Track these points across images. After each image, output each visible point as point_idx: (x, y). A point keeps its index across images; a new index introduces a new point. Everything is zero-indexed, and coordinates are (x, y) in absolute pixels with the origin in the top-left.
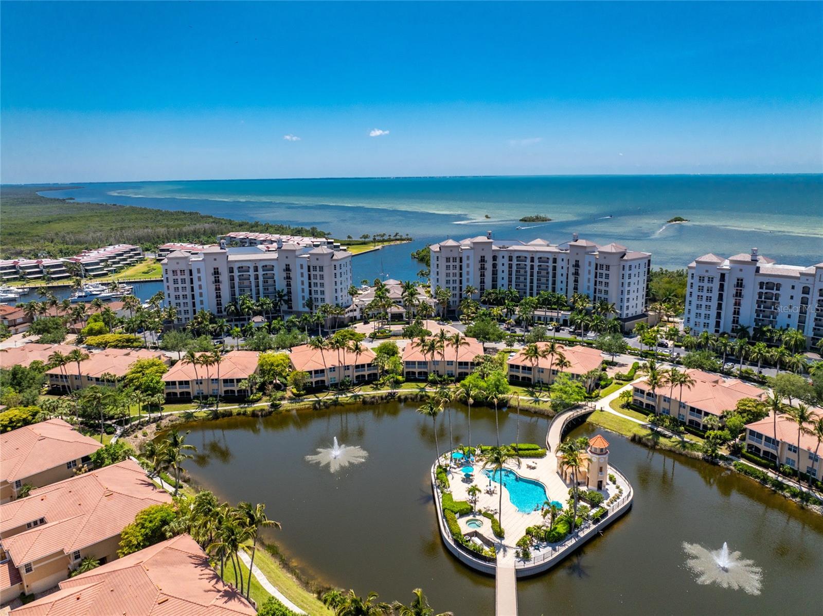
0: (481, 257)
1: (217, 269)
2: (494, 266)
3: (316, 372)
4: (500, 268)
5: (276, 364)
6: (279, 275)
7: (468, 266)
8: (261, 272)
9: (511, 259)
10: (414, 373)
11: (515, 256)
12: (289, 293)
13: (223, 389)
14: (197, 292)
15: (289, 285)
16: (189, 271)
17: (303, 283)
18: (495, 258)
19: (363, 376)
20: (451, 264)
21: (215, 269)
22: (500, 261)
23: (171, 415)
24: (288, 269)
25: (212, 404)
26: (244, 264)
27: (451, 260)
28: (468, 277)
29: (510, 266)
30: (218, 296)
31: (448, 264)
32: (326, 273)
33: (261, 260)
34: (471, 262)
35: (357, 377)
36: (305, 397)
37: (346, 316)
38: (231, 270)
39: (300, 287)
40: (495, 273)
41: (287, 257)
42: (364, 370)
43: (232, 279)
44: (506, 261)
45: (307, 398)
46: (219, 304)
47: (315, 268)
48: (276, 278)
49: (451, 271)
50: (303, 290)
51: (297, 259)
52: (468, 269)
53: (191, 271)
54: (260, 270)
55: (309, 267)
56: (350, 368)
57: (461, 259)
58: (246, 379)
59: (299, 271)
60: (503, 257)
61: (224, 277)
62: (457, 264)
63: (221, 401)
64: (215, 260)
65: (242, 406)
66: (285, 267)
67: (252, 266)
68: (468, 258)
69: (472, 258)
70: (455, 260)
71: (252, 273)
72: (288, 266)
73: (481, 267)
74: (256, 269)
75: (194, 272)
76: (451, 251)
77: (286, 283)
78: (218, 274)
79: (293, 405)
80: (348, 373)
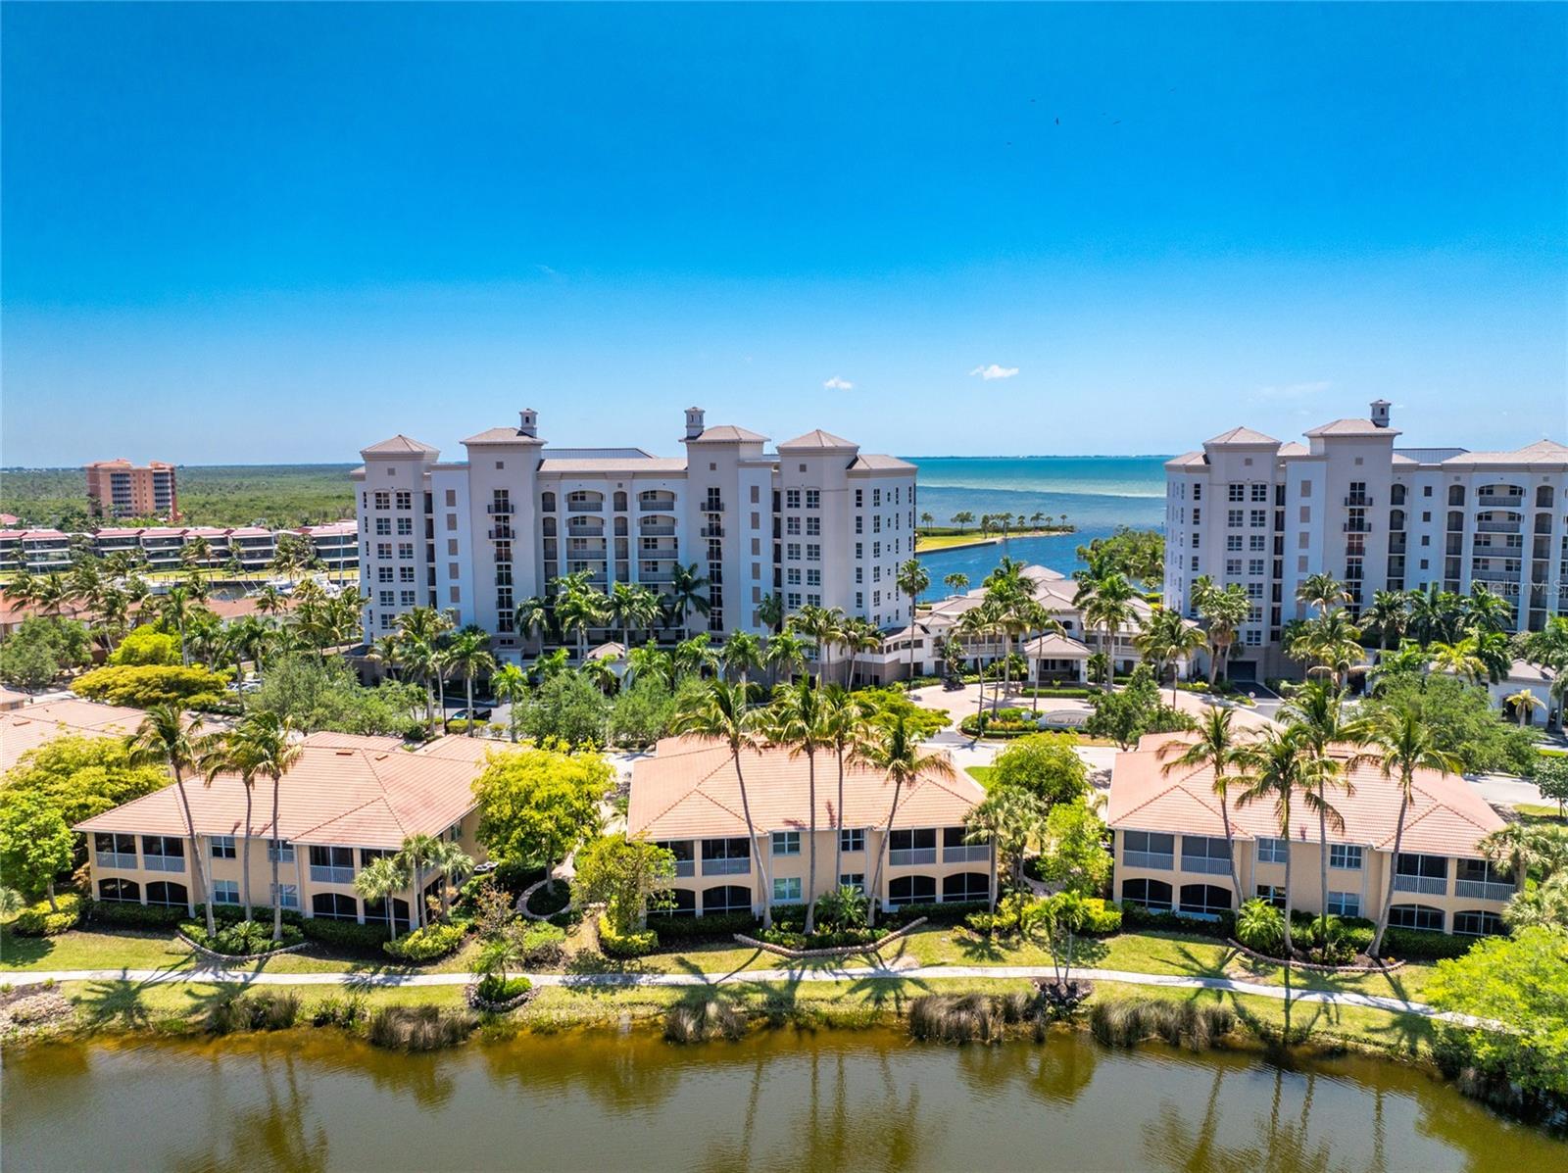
0: (1353, 486)
1: (505, 493)
2: (1397, 520)
4: (1414, 528)
5: (538, 796)
6: (688, 520)
7: (1305, 515)
8: (634, 514)
9: (1457, 495)
11: (1472, 485)
12: (716, 576)
13: (306, 886)
14: (442, 560)
15: (715, 553)
16: (422, 496)
17: (755, 547)
18: (1398, 494)
19: (926, 884)
20: (1247, 506)
21: (497, 493)
22: (1415, 504)
24: (714, 502)
25: (247, 950)
26: (588, 486)
27: (1248, 492)
28: (1303, 552)
29: (1456, 522)
30: (504, 578)
31: (1236, 506)
32: (827, 512)
33: (635, 475)
34: (1316, 502)
35: (899, 887)
36: (646, 961)
37: (888, 658)
38: (548, 502)
39: (747, 559)
40: (1398, 543)
41: (713, 467)
42: (932, 859)
43: (549, 528)
44: (1440, 506)
45: (654, 970)
46: (505, 601)
47: (794, 498)
48: (679, 532)
49: (1246, 531)
50: (756, 570)
51: (742, 470)
52: (1304, 528)
53: (429, 497)
54: (634, 504)
55: (777, 495)
56: (869, 842)
57: (1280, 492)
58: (391, 854)
59: (747, 508)
60: (1428, 491)
61: (525, 522)
62: (1268, 506)
63: (288, 941)
64: (500, 465)
65: (364, 974)
66: (705, 498)
67: (608, 489)
68: (1305, 489)
69: (1318, 489)
70: (1259, 492)
71: (608, 513)
72: (714, 493)
73: (1352, 521)
74: (621, 503)
75: (439, 502)
76: (1248, 462)
77: (706, 547)
78: (506, 510)
79: (582, 999)
80: (853, 862)
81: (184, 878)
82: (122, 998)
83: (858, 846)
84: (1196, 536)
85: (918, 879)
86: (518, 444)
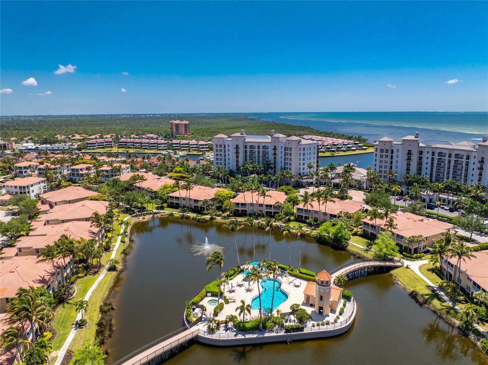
0: (409, 151)
1: (238, 145)
2: (420, 158)
3: (242, 204)
4: (424, 161)
6: (271, 151)
7: (397, 156)
8: (261, 150)
9: (433, 153)
10: (302, 217)
11: (437, 152)
12: (275, 163)
13: (193, 204)
14: (227, 157)
15: (275, 158)
17: (281, 158)
18: (421, 153)
20: (384, 154)
21: (236, 145)
22: (425, 155)
23: (164, 213)
24: (275, 149)
25: (186, 211)
26: (253, 144)
27: (384, 151)
28: (397, 164)
29: (433, 159)
30: (237, 161)
31: (382, 154)
32: (293, 152)
33: (261, 142)
34: (400, 154)
35: (267, 212)
38: (246, 147)
39: (280, 160)
40: (420, 164)
41: (275, 142)
42: (272, 209)
43: (246, 152)
44: (430, 156)
45: (231, 218)
46: (237, 165)
47: (288, 149)
48: (269, 154)
49: (384, 159)
50: (281, 162)
51: (280, 143)
52: (397, 159)
53: (225, 145)
54: (261, 148)
55: (285, 148)
56: (263, 206)
57: (392, 151)
59: (280, 150)
60: (428, 152)
61: (241, 151)
62: (389, 154)
63: (190, 211)
64: (237, 140)
65: (198, 215)
66: (273, 148)
67: (257, 145)
68: (398, 151)
69: (400, 151)
70: (387, 151)
71: (256, 150)
72: (275, 146)
73: (408, 158)
74: (259, 147)
75: (227, 146)
76: (385, 145)
77: (274, 157)
78: (238, 148)
79: (222, 220)
80: (261, 208)
81: (179, 202)
82: (172, 214)
84: (376, 159)
85: (270, 212)
86: (240, 137)
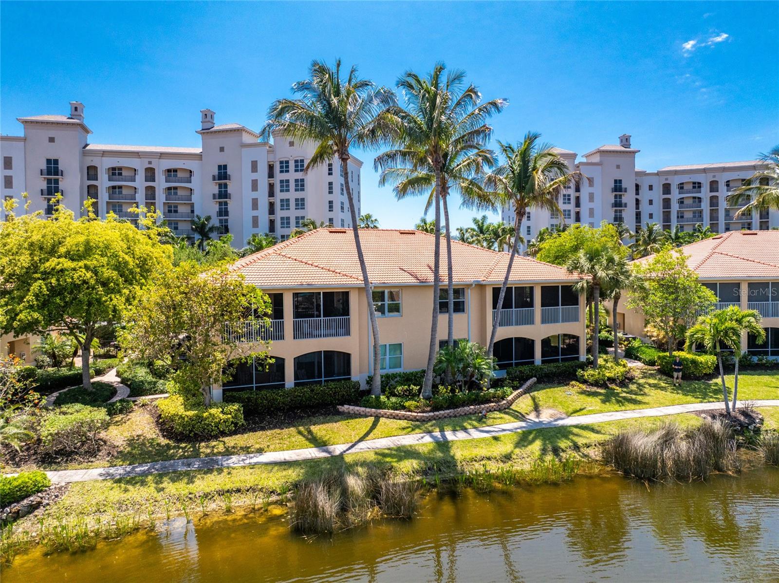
0: (616, 181)
1: (56, 161)
2: (638, 204)
4: (645, 208)
6: (202, 189)
7: (591, 199)
8: (161, 184)
9: (667, 189)
11: (675, 182)
12: (224, 229)
15: (223, 211)
17: (255, 204)
19: (526, 345)
21: (49, 161)
22: (645, 195)
24: (223, 174)
26: (124, 162)
28: (591, 220)
29: (667, 203)
32: (310, 174)
33: (162, 155)
34: (597, 190)
35: (502, 348)
38: (92, 172)
39: (248, 213)
41: (222, 149)
42: (530, 321)
43: (92, 189)
44: (657, 195)
45: (246, 450)
47: (285, 166)
48: (195, 199)
49: (561, 206)
50: (255, 221)
51: (244, 150)
52: (591, 205)
54: (160, 177)
55: (271, 168)
57: (578, 183)
59: (248, 176)
60: (651, 188)
61: (73, 184)
62: (572, 192)
64: (52, 140)
66: (216, 172)
67: (140, 165)
68: (591, 181)
69: (597, 182)
71: (140, 183)
72: (223, 168)
73: (616, 201)
74: (150, 174)
77: (216, 208)
78: (56, 173)
79: (138, 493)
83: (459, 307)
85: (518, 341)
86: (68, 124)
